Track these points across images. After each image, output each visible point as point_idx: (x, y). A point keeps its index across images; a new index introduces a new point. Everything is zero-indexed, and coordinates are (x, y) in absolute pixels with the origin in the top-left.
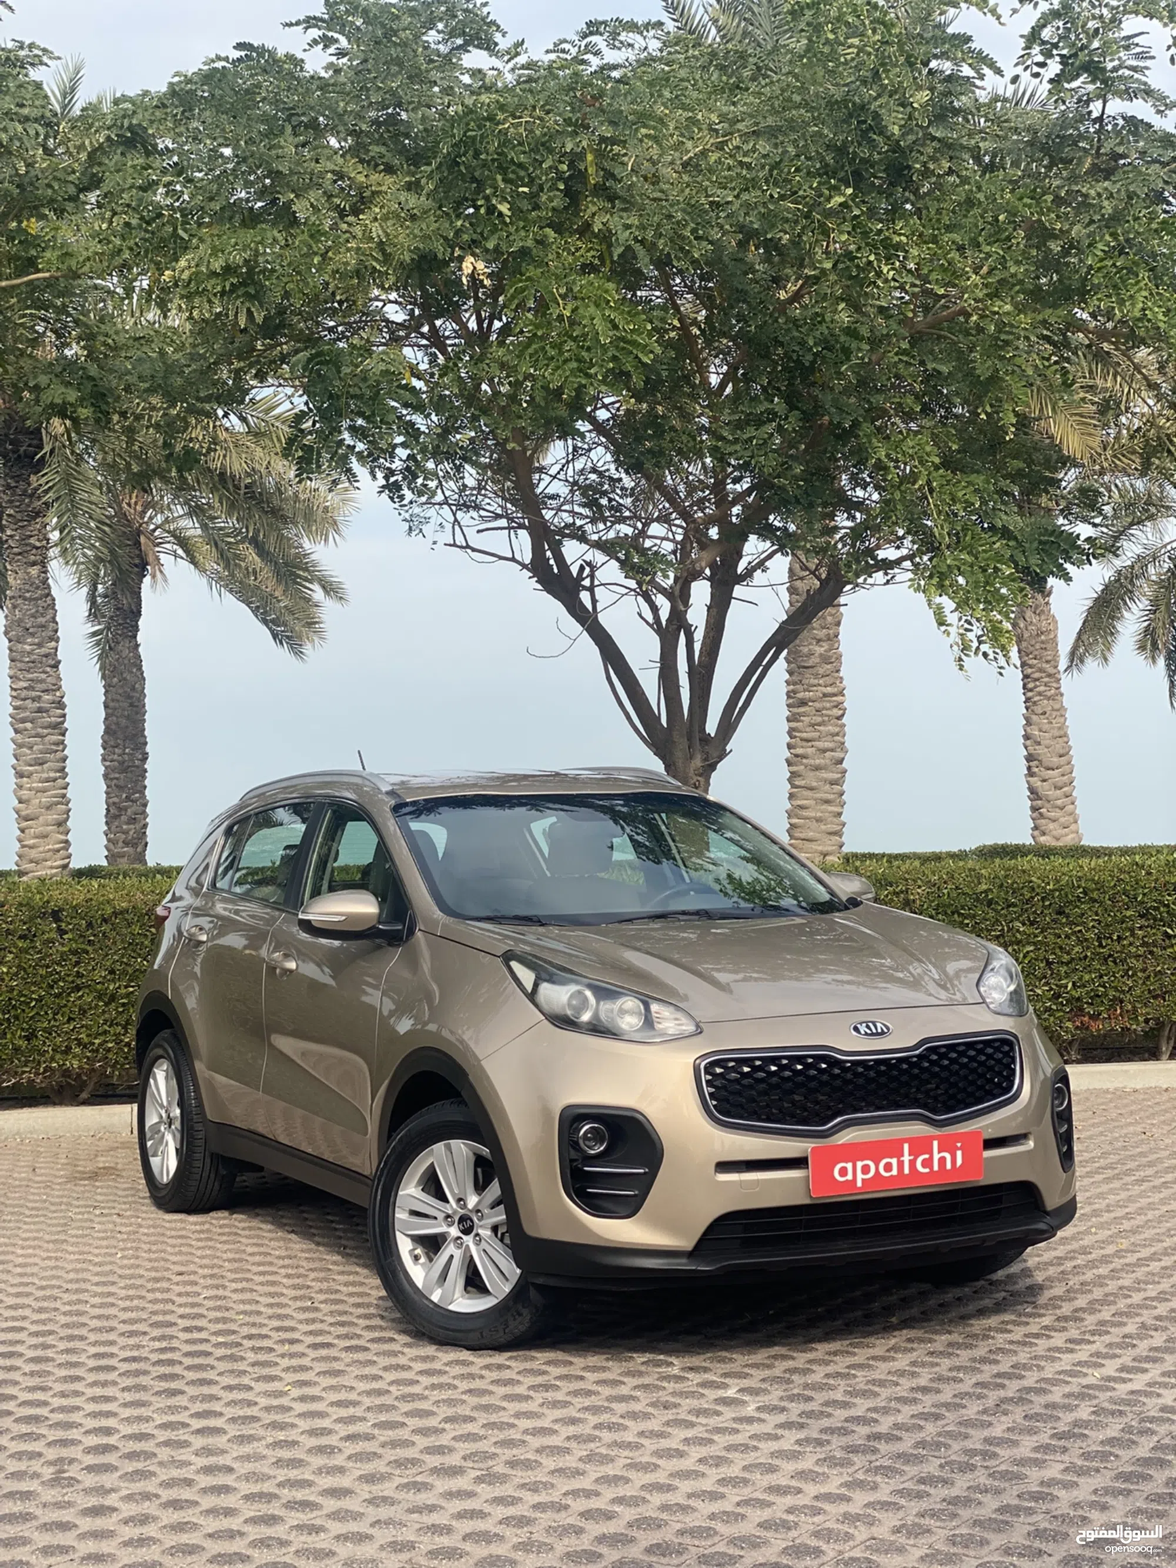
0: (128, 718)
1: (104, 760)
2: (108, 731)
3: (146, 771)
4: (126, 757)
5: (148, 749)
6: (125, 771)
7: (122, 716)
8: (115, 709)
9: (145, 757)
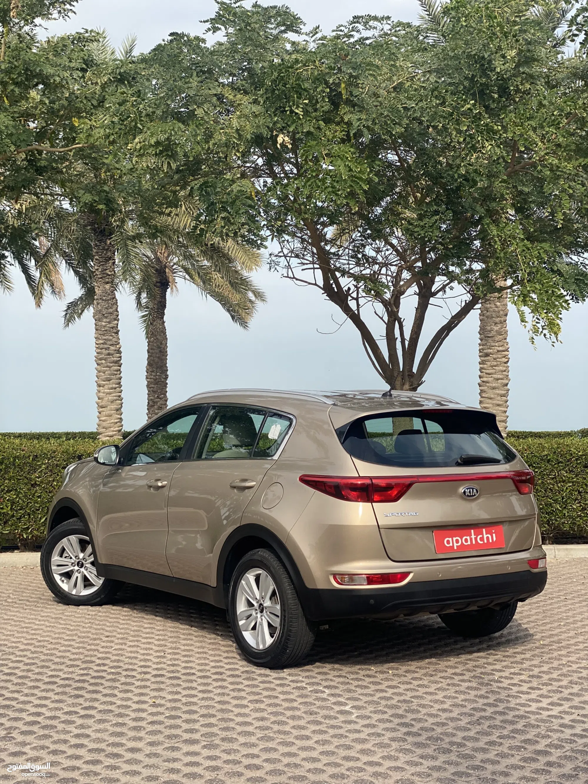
0: (159, 357)
1: (147, 378)
2: (149, 364)
3: (167, 384)
4: (157, 377)
5: (168, 373)
6: (156, 384)
7: (156, 357)
8: (152, 353)
9: (167, 377)
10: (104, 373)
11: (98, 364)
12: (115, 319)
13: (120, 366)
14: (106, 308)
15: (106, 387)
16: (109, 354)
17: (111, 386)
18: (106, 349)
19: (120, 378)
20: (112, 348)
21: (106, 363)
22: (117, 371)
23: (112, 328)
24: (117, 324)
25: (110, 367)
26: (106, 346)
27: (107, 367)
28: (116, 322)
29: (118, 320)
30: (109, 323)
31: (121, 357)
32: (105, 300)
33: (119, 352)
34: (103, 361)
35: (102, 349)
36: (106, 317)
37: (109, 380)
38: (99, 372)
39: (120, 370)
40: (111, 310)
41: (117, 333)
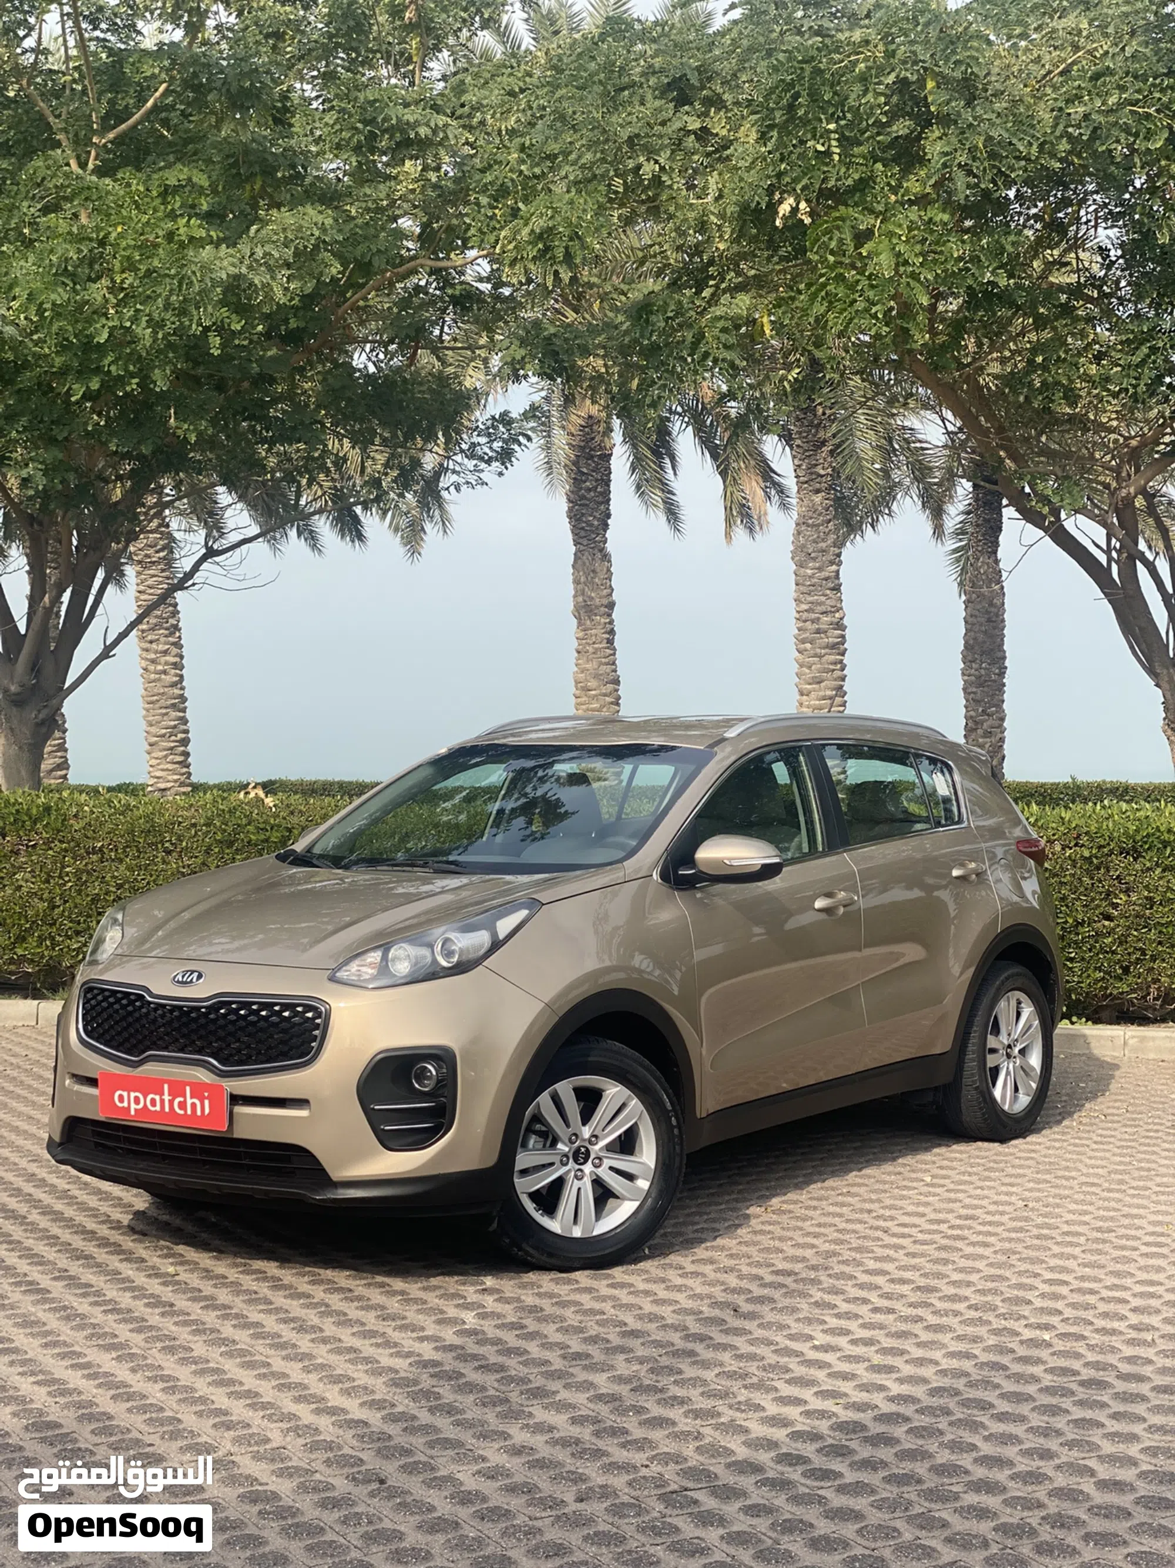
0: (985, 632)
1: (963, 674)
3: (1004, 685)
4: (983, 672)
5: (1007, 663)
6: (981, 685)
7: (980, 631)
8: (973, 624)
9: (1002, 674)
10: (810, 668)
11: (799, 652)
12: (832, 563)
13: (843, 654)
14: (815, 542)
15: (813, 695)
16: (818, 631)
17: (822, 693)
18: (813, 621)
19: (843, 679)
20: (825, 619)
21: (813, 649)
22: (835, 663)
23: (826, 579)
24: (837, 572)
25: (821, 657)
26: (813, 616)
27: (816, 655)
28: (834, 568)
29: (840, 564)
30: (820, 569)
31: (843, 637)
32: (813, 526)
33: (840, 626)
34: (808, 646)
35: (805, 621)
36: (814, 559)
37: (819, 683)
38: (801, 666)
39: (841, 662)
40: (823, 545)
41: (837, 588)
